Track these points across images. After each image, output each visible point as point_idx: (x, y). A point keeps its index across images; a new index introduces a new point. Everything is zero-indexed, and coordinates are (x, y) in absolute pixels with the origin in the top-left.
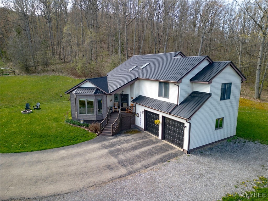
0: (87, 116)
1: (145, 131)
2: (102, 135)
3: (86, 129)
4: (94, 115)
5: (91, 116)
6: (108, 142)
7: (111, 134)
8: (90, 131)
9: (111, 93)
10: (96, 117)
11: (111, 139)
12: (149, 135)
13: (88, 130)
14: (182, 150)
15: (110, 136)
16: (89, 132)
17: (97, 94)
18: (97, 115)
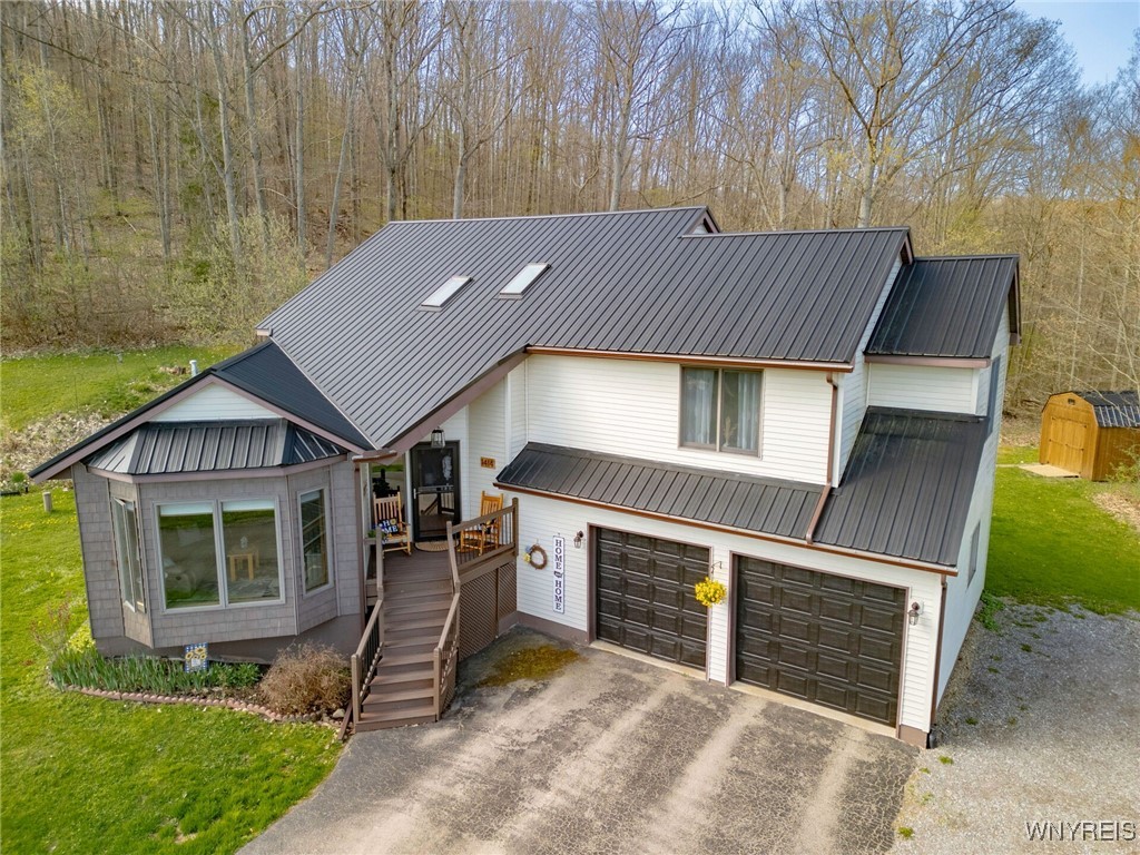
0: (231, 618)
1: (594, 645)
2: (374, 726)
3: (241, 708)
4: (282, 599)
5: (260, 614)
6: (450, 774)
7: (434, 710)
8: (272, 717)
9: (388, 446)
10: (293, 611)
11: (451, 746)
12: (638, 667)
13: (257, 710)
14: (891, 732)
15: (424, 722)
16: (268, 726)
17: (299, 462)
18: (300, 596)
